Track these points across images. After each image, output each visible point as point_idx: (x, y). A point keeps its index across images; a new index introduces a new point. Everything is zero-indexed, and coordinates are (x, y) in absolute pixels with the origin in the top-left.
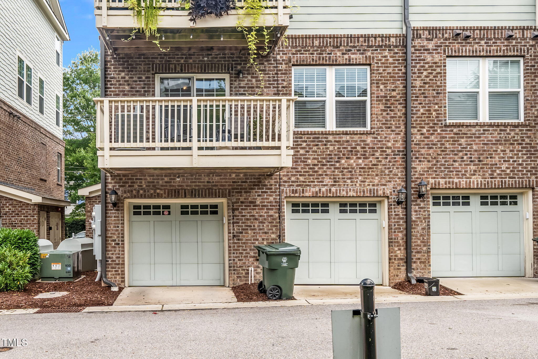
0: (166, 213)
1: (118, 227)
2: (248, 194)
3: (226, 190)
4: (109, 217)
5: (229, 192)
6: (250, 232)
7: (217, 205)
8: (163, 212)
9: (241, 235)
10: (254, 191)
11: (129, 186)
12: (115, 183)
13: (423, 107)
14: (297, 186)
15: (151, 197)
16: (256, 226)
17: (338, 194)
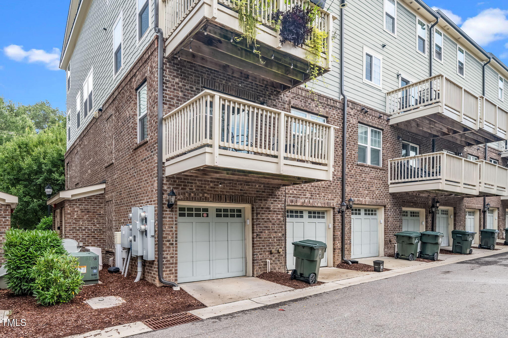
0: (205, 215)
1: (172, 227)
2: (266, 202)
3: (253, 197)
4: (165, 218)
5: (255, 199)
6: (267, 232)
7: (240, 210)
8: (203, 214)
9: (261, 234)
10: (269, 199)
11: (182, 189)
12: (170, 184)
13: (349, 151)
14: (293, 197)
15: (200, 200)
16: (270, 227)
17: (313, 205)
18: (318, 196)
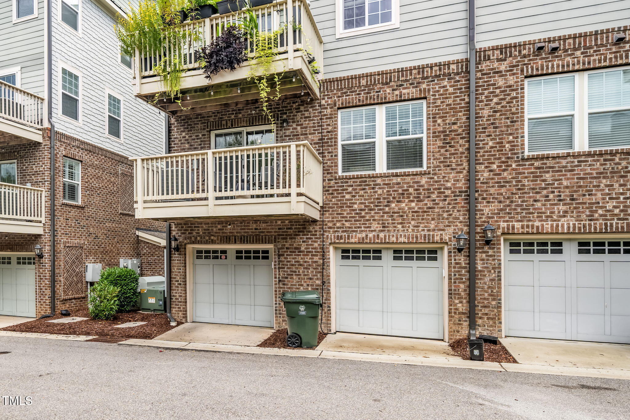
0: (223, 257)
1: (180, 269)
2: (293, 240)
3: (272, 236)
4: (173, 260)
5: (275, 238)
6: (294, 277)
7: (268, 251)
8: (221, 256)
9: (286, 280)
10: (299, 237)
11: (189, 233)
12: (178, 230)
13: (491, 140)
14: (343, 232)
15: (206, 243)
16: (301, 272)
18: (400, 226)
